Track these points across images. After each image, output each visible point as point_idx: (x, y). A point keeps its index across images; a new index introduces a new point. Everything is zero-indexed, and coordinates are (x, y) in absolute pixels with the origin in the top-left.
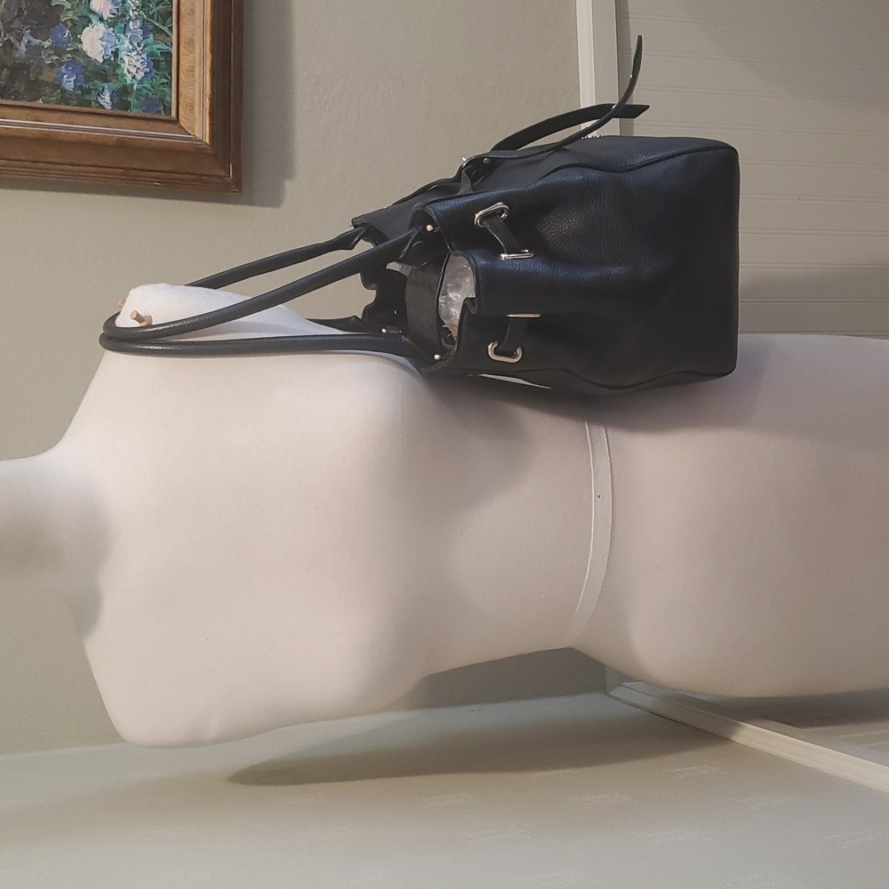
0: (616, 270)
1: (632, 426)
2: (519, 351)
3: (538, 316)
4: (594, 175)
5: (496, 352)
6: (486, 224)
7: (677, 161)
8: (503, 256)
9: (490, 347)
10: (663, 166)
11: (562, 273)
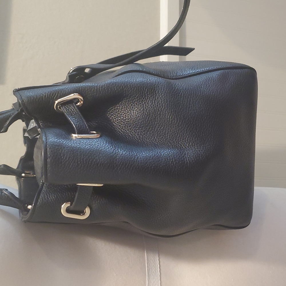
0: (165, 152)
1: (178, 256)
2: (88, 211)
3: (102, 185)
4: (152, 79)
5: (68, 211)
6: (63, 110)
7: (215, 74)
8: (74, 135)
9: (63, 206)
10: (204, 77)
11: (121, 152)
